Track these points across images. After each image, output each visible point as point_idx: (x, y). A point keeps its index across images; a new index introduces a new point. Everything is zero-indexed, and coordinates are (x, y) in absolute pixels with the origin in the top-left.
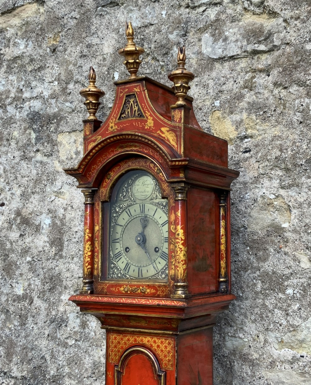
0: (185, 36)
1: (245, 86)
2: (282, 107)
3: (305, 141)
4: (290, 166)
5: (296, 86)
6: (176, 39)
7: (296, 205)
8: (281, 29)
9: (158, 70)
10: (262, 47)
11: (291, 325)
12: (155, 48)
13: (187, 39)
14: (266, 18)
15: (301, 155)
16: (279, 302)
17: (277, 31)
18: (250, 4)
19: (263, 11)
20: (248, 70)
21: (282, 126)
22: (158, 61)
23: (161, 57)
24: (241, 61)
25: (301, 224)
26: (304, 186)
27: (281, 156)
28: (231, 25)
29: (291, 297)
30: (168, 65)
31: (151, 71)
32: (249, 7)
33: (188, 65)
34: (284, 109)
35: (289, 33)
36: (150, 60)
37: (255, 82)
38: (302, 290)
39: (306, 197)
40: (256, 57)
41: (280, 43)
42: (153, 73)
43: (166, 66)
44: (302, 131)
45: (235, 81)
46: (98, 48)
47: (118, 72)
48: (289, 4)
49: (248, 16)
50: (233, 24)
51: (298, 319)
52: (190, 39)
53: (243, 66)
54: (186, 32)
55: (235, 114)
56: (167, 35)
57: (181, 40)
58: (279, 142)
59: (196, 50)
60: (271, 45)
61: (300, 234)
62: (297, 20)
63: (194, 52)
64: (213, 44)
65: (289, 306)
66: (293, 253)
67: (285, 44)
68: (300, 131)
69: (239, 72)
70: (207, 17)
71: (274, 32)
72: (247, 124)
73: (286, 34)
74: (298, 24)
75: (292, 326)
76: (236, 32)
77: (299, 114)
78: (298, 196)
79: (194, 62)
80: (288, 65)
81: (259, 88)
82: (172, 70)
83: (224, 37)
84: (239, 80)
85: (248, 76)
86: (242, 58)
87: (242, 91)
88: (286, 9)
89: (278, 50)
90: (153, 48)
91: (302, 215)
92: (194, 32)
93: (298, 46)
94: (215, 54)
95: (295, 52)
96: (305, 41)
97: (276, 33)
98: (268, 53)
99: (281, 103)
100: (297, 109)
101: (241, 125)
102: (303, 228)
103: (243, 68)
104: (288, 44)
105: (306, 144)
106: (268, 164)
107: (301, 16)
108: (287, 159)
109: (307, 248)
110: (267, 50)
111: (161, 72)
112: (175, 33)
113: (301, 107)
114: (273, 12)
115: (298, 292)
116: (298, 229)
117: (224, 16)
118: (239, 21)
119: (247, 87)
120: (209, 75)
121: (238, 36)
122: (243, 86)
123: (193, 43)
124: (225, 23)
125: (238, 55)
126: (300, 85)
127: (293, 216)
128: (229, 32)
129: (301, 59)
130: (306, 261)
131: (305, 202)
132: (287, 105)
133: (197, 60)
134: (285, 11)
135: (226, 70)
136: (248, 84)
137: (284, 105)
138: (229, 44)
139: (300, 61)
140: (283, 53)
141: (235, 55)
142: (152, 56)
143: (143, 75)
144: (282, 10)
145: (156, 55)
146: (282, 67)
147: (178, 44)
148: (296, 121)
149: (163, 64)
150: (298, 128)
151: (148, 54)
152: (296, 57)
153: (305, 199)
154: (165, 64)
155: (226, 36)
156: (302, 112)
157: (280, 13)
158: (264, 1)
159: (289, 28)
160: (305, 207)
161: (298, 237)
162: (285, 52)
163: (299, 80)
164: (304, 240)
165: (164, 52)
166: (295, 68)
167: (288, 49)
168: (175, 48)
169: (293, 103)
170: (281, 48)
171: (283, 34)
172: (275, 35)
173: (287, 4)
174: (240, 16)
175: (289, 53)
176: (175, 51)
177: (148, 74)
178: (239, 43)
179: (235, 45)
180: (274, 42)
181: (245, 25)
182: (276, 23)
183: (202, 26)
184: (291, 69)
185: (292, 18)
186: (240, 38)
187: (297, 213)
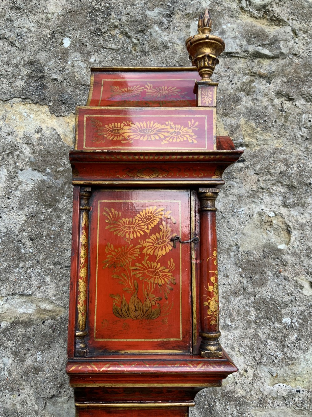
0: (169, 17)
1: (243, 88)
2: (283, 119)
4: (296, 184)
5: (303, 99)
6: (157, 18)
7: (297, 226)
8: (289, 38)
9: (127, 48)
10: (266, 52)
11: (289, 358)
12: (127, 21)
13: (172, 21)
14: (266, 24)
16: (273, 331)
17: (284, 38)
18: (248, 5)
19: (263, 16)
20: (247, 72)
21: (285, 139)
22: (129, 37)
23: (135, 34)
24: (239, 61)
25: (303, 247)
26: (310, 207)
27: (287, 172)
28: (229, 19)
29: (288, 327)
30: (144, 44)
31: (119, 47)
32: (247, 7)
33: (171, 50)
34: (285, 122)
35: (297, 44)
36: (117, 34)
37: (254, 87)
38: (301, 319)
39: (308, 218)
40: (256, 61)
41: (288, 52)
42: (121, 50)
43: (140, 45)
44: (307, 148)
45: (231, 81)
46: (39, 4)
47: (70, 37)
48: (297, 15)
49: (246, 17)
50: (232, 19)
51: (297, 351)
52: (175, 22)
53: (242, 67)
54: (172, 13)
55: (230, 117)
56: (144, 11)
57: (165, 20)
58: (282, 156)
59: (183, 36)
60: (278, 51)
61: (300, 258)
62: (305, 34)
63: (180, 37)
65: (285, 336)
66: (295, 279)
67: (293, 54)
68: (305, 148)
69: (237, 72)
70: (199, 3)
71: (280, 39)
72: (244, 131)
73: (294, 44)
74: (306, 38)
75: (291, 359)
76: (235, 28)
77: (305, 129)
78: (299, 217)
79: (180, 49)
80: (293, 77)
81: (258, 94)
82: (149, 51)
83: (220, 30)
84: (236, 81)
85: (246, 79)
86: (240, 57)
87: (238, 94)
88: (294, 20)
89: (283, 59)
90: (124, 20)
91: (303, 238)
92: (180, 15)
93: (308, 59)
95: (305, 64)
97: (283, 40)
98: (272, 59)
99: (282, 115)
100: (304, 125)
101: (237, 131)
102: (304, 251)
103: (242, 69)
104: (295, 55)
106: (271, 178)
107: (309, 30)
108: (292, 176)
109: (308, 274)
110: (272, 55)
111: (131, 51)
112: (156, 10)
113: (309, 123)
114: (277, 19)
115: (297, 321)
116: (298, 252)
117: (219, 8)
118: (237, 18)
119: (244, 91)
121: (237, 33)
122: (240, 88)
123: (179, 28)
124: (223, 16)
125: (237, 53)
126: (307, 100)
127: (294, 237)
128: (227, 26)
130: (308, 288)
131: (307, 224)
132: (290, 118)
133: (183, 47)
134: (292, 21)
135: (221, 66)
136: (246, 88)
137: (286, 118)
138: (226, 38)
139: (308, 75)
140: (290, 63)
141: (233, 52)
142: (122, 30)
143: (105, 49)
144: (288, 19)
145: (127, 30)
146: (287, 77)
147: (161, 24)
148: (299, 136)
149: (137, 42)
150: (303, 145)
151: (116, 27)
152: (305, 70)
153: (308, 221)
154: (139, 42)
155: (223, 29)
156: (309, 128)
157: (287, 21)
158: (267, 6)
159: (297, 39)
160: (308, 229)
161: (298, 260)
162: (293, 62)
163: (308, 95)
164: (305, 265)
165: (140, 29)
166: (302, 82)
167: (297, 61)
168: (156, 27)
169: (297, 117)
170: (288, 57)
171: (291, 44)
172: (282, 43)
173: (294, 15)
174: (237, 14)
175: (298, 65)
176: (157, 31)
177: (113, 49)
178: (237, 41)
179: (233, 42)
180: (281, 49)
181: (244, 24)
182: (283, 31)
183: (191, 12)
184: (298, 81)
185: (300, 30)
186: (239, 36)
187: (297, 234)
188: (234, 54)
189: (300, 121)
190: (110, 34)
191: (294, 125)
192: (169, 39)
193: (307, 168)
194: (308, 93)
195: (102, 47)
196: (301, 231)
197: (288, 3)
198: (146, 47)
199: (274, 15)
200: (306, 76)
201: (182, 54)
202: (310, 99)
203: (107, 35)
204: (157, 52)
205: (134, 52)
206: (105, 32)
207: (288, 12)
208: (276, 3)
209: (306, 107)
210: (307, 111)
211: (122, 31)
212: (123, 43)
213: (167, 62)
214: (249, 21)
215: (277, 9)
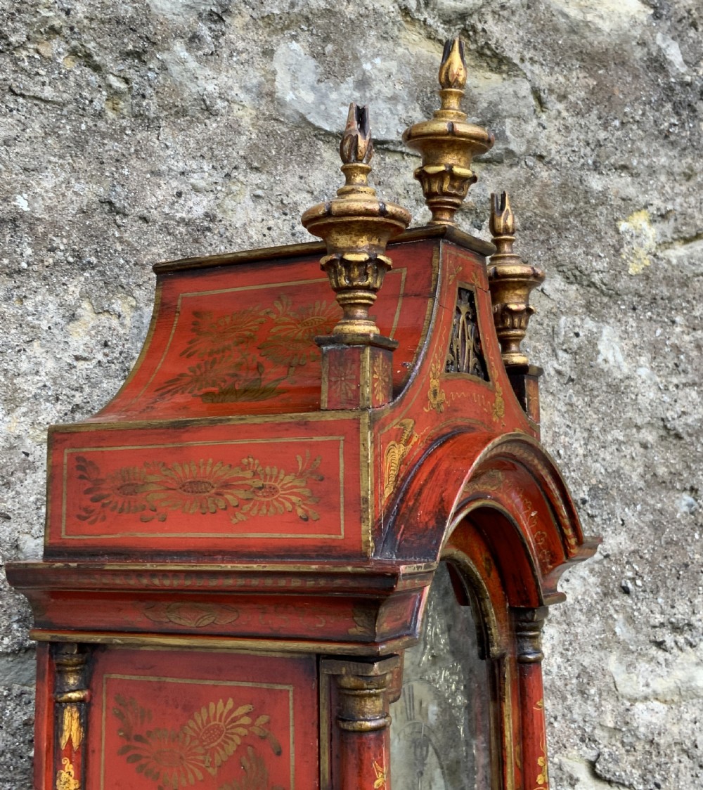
0: (215, 22)
3: (578, 434)
5: (559, 277)
6: (181, 19)
8: (526, 112)
9: (91, 101)
12: (91, 20)
13: (223, 34)
15: (574, 471)
17: (515, 112)
18: (423, 6)
22: (97, 68)
23: (115, 60)
24: (404, 163)
25: (569, 668)
28: (379, 45)
30: (144, 96)
31: (65, 95)
32: (418, 10)
33: (224, 120)
35: (544, 128)
36: (59, 53)
39: (580, 589)
41: (523, 149)
42: (71, 107)
43: (133, 97)
44: (571, 405)
48: (541, 50)
49: (416, 38)
50: (385, 45)
52: (232, 36)
54: (226, 11)
57: (204, 30)
59: (255, 81)
60: (501, 146)
61: (564, 699)
62: (560, 101)
63: (249, 85)
64: (322, 85)
66: (554, 759)
67: (535, 155)
68: (567, 406)
69: (398, 194)
71: (505, 114)
73: (538, 129)
74: (565, 114)
76: (394, 71)
77: (566, 355)
79: (248, 119)
80: (536, 215)
82: (158, 118)
83: (357, 75)
86: (407, 154)
88: (535, 62)
89: (511, 166)
90: (80, 15)
91: (571, 644)
92: (248, 18)
93: (570, 172)
94: (327, 117)
95: (563, 185)
96: (583, 165)
97: (511, 116)
98: (484, 165)
100: (563, 344)
102: (574, 681)
103: (412, 187)
104: (541, 157)
105: (582, 442)
107: (570, 94)
109: (583, 740)
111: (103, 110)
113: (575, 340)
114: (495, 55)
116: (559, 683)
117: (351, 7)
118: (395, 40)
120: (301, 177)
121: (399, 87)
123: (244, 56)
124: (363, 34)
125: (400, 143)
126: (568, 278)
127: (548, 645)
128: (374, 65)
129: (575, 209)
130: (586, 779)
131: (577, 607)
133: (254, 113)
134: (532, 64)
138: (371, 100)
139: (571, 213)
140: (528, 180)
141: (392, 141)
142: (74, 43)
143: (21, 100)
144: (522, 60)
145: (91, 45)
146: (522, 215)
147: (194, 40)
148: (553, 373)
149: (123, 86)
150: (561, 396)
151: (54, 31)
152: (563, 200)
153: (580, 597)
154: (130, 89)
155: (364, 72)
156: (576, 353)
157: (521, 66)
158: (471, 15)
159: (544, 116)
160: (579, 621)
161: (560, 706)
162: (536, 178)
163: (572, 266)
164: (576, 716)
165: (130, 47)
166: (557, 229)
167: (545, 174)
168: (179, 48)
169: (546, 321)
170: (523, 163)
171: (531, 127)
172: (508, 121)
173: (535, 48)
174: (396, 28)
175: (547, 185)
176: (184, 62)
177: (46, 101)
178: (400, 107)
179: (390, 109)
180: (506, 140)
181: (413, 60)
182: (511, 90)
183: (276, 11)
184: (547, 228)
185: (551, 91)
186: (404, 94)
187: (556, 635)
188: (394, 144)
189: (554, 333)
190: (37, 51)
191: (538, 341)
192: (221, 88)
193: (573, 457)
194: (571, 263)
195: (11, 90)
196: (565, 626)
197: (520, 15)
198: (151, 106)
199: (487, 43)
200: (564, 215)
201: (254, 136)
202: (575, 276)
203: (25, 53)
204: (181, 121)
205: (111, 115)
206: (22, 46)
207: (522, 38)
208: (494, 12)
209: (566, 297)
210: (570, 309)
211: (76, 47)
212: (78, 85)
213: (213, 156)
214: (424, 51)
215: (494, 29)
